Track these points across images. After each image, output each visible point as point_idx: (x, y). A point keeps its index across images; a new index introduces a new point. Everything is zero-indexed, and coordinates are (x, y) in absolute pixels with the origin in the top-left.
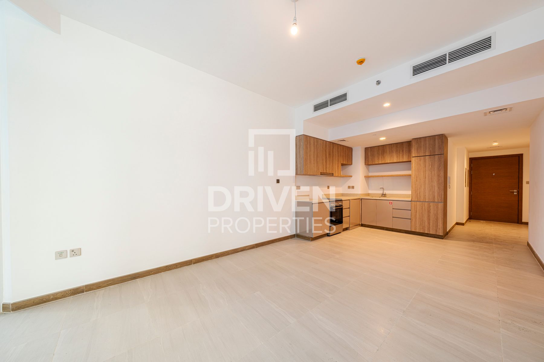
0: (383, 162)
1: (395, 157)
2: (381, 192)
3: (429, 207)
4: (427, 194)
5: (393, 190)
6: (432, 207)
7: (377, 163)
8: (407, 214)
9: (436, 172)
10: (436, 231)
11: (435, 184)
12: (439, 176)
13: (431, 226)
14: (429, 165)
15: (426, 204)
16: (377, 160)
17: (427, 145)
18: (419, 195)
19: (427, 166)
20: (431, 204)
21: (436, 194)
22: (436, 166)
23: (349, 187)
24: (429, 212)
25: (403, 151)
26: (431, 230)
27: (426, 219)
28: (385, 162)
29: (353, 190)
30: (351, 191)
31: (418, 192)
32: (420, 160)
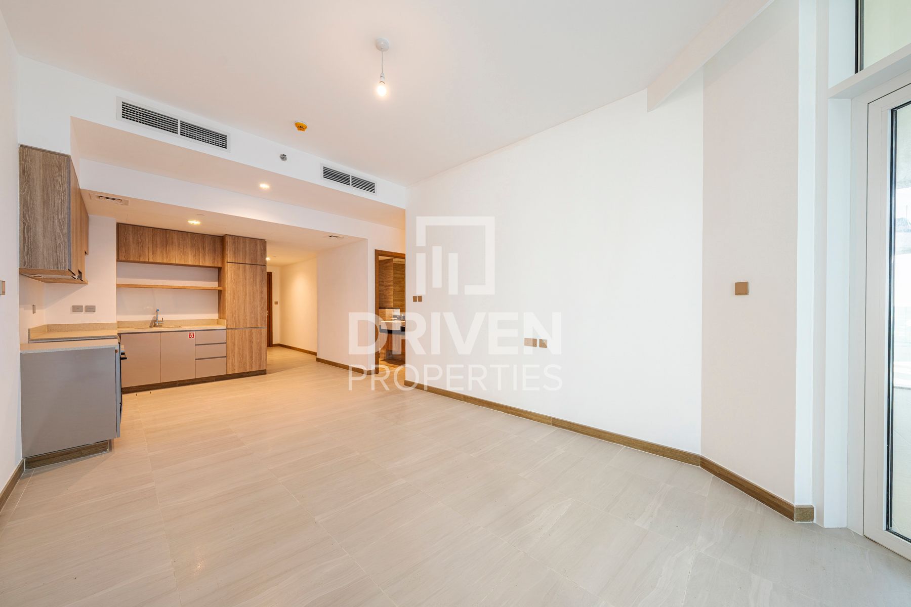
0: (165, 261)
1: (190, 256)
2: (150, 318)
3: (251, 334)
4: (248, 318)
5: (176, 313)
6: (254, 334)
7: (151, 260)
8: (221, 350)
9: (258, 286)
10: (260, 366)
11: (258, 303)
12: (261, 293)
13: (253, 360)
14: (251, 278)
15: (247, 331)
16: (151, 255)
17: (247, 249)
18: (237, 319)
19: (247, 278)
20: (254, 331)
21: (259, 318)
22: (258, 280)
23: (76, 309)
24: (251, 342)
25: (204, 248)
26: (253, 366)
27: (247, 353)
28: (169, 262)
29: (89, 315)
30: (83, 318)
31: (237, 315)
32: (239, 268)
